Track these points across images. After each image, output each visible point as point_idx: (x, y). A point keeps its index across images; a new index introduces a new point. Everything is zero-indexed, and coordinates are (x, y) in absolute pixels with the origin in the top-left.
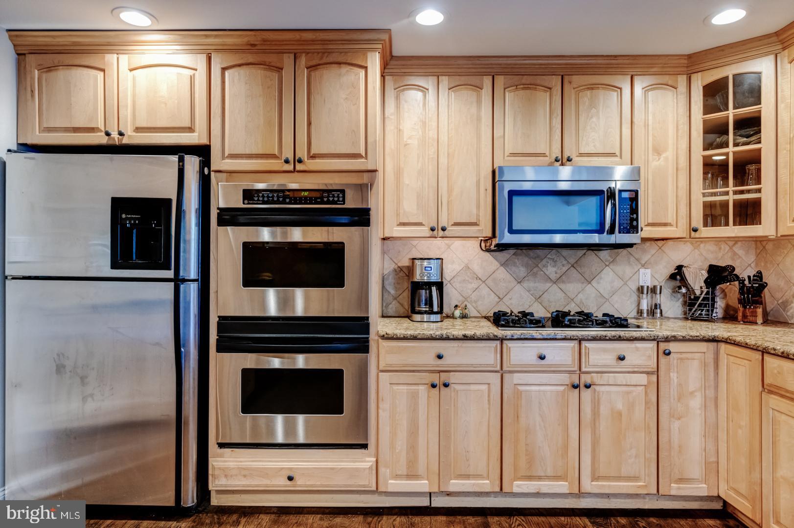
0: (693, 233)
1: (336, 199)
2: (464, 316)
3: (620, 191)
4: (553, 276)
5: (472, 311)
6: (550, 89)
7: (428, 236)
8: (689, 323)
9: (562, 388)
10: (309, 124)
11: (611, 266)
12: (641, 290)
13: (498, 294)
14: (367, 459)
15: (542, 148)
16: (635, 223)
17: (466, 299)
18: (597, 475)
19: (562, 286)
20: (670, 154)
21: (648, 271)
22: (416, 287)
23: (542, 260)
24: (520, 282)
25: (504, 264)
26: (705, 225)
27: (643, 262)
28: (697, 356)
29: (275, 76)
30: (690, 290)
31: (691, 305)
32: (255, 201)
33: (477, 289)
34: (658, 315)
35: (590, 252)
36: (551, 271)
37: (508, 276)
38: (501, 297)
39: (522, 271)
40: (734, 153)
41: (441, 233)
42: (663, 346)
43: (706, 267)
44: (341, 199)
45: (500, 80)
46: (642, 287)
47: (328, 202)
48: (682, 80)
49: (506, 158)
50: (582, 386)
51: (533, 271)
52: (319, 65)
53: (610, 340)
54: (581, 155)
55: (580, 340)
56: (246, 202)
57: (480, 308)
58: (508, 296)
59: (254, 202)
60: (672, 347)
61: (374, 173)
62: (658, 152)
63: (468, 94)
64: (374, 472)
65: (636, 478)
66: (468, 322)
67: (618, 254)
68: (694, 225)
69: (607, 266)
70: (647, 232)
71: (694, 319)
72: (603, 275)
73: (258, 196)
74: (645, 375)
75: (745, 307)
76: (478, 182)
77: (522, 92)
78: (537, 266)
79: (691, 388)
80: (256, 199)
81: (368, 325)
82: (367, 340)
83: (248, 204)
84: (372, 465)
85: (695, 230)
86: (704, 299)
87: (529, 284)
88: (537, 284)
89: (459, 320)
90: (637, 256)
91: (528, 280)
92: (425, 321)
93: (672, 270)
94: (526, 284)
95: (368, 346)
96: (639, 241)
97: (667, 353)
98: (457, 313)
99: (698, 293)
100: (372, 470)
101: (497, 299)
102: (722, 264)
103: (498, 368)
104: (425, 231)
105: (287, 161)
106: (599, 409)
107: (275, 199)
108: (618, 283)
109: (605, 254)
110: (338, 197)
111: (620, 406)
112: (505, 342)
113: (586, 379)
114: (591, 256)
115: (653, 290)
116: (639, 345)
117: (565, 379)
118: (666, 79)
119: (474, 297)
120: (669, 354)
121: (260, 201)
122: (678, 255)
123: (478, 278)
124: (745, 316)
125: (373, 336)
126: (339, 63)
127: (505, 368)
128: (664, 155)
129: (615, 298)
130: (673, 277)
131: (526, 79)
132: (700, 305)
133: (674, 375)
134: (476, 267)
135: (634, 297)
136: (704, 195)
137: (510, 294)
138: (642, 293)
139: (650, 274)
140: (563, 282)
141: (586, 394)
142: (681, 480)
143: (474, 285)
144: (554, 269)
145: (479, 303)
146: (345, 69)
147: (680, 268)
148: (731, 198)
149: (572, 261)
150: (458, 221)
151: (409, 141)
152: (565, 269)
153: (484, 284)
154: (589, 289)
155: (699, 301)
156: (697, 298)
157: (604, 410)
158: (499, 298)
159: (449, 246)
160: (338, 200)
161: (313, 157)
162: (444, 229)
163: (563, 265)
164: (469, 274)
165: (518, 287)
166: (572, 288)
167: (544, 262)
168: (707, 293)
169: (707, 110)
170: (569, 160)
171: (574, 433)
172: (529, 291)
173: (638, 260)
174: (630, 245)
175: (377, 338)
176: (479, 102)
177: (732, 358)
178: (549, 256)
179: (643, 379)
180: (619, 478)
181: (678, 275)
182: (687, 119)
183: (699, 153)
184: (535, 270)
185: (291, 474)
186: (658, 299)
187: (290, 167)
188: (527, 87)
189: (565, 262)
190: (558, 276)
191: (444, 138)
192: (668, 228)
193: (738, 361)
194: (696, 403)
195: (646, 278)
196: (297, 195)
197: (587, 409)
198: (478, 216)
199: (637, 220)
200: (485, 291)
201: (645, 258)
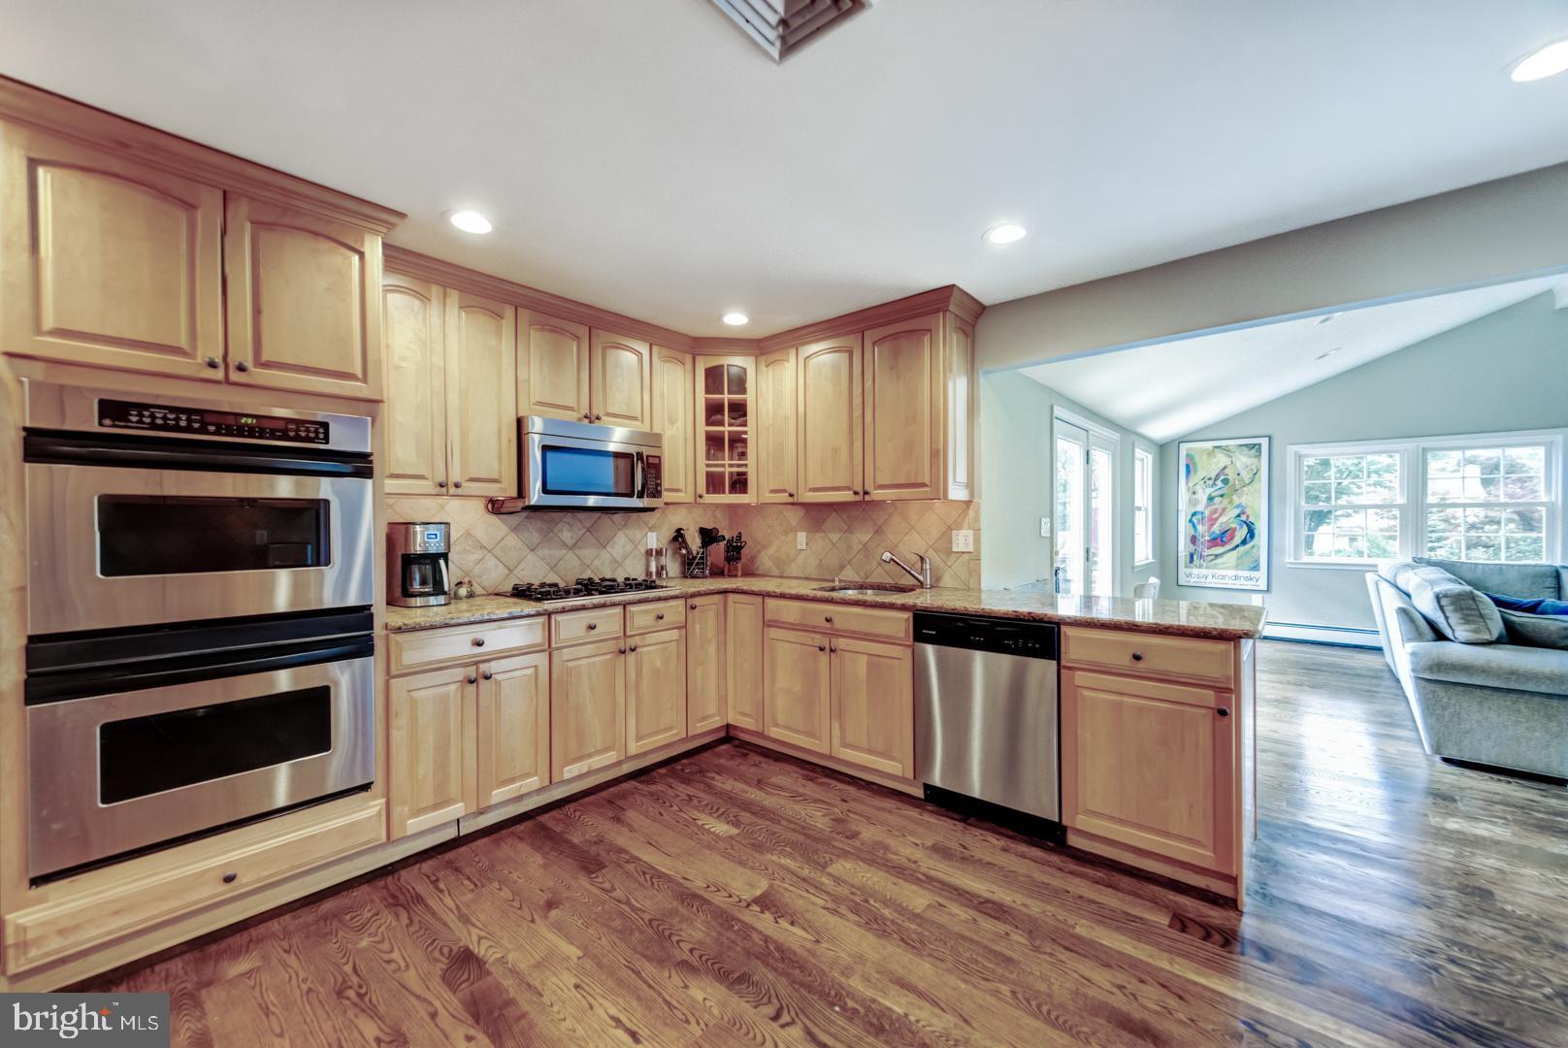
0: (698, 499)
1: (312, 435)
2: (471, 595)
3: (648, 456)
4: (570, 542)
5: (477, 589)
6: (578, 338)
7: (434, 493)
8: (690, 581)
9: (609, 657)
10: (257, 312)
11: (624, 530)
12: (649, 553)
13: (507, 564)
14: (372, 804)
15: (571, 402)
16: (659, 488)
17: (467, 574)
18: (640, 735)
19: (578, 552)
20: (680, 424)
21: (654, 534)
22: (409, 560)
23: (557, 524)
24: (532, 550)
25: (515, 530)
26: (708, 492)
27: (650, 525)
28: (713, 607)
29: (182, 217)
30: (689, 552)
31: (690, 564)
32: (132, 422)
33: (481, 560)
34: (664, 576)
35: (604, 515)
36: (567, 535)
37: (519, 544)
38: (511, 568)
39: (535, 537)
40: (729, 432)
41: (453, 490)
42: (691, 601)
43: (697, 528)
44: (321, 436)
45: (524, 314)
46: (652, 550)
47: (297, 438)
48: (688, 358)
49: (532, 406)
50: (628, 649)
51: (547, 536)
52: (276, 224)
53: (652, 601)
54: (609, 415)
55: (625, 605)
56: (107, 422)
57: (486, 584)
58: (520, 567)
59: (130, 424)
60: (697, 601)
61: (375, 405)
62: (672, 422)
63: (483, 321)
64: (384, 818)
65: (670, 728)
66: (477, 601)
67: (629, 518)
68: (699, 492)
69: (620, 529)
70: (667, 496)
71: (694, 577)
72: (616, 539)
73: (141, 415)
74: (676, 630)
75: (729, 563)
76: (499, 431)
77: (548, 334)
78: (552, 531)
79: (709, 636)
80: (134, 419)
81: (371, 616)
82: (370, 638)
83: (114, 426)
84: (380, 810)
85: (701, 497)
86: (700, 558)
87: (545, 552)
88: (552, 552)
89: (465, 600)
90: (646, 520)
91: (542, 547)
92: (418, 605)
93: (672, 534)
94: (539, 553)
95: (373, 645)
96: (662, 505)
97: (693, 608)
98: (463, 591)
99: (695, 553)
100: (380, 815)
101: (507, 571)
102: (709, 526)
103: (546, 646)
104: (427, 486)
105: (212, 365)
106: (641, 670)
107: (183, 424)
108: (629, 547)
109: (617, 517)
110: (316, 432)
111: (658, 663)
112: (553, 616)
113: (631, 642)
114: (605, 518)
115: (659, 553)
116: (672, 603)
117: (612, 646)
118: (677, 354)
119: (477, 570)
120: (695, 607)
121: (144, 423)
122: (679, 519)
123: (482, 547)
124: (729, 570)
125: (378, 631)
126: (316, 234)
127: (553, 645)
128: (676, 425)
129: (627, 562)
130: (675, 539)
131: (554, 321)
132: (698, 564)
133: (697, 627)
134: (480, 533)
135: (643, 560)
136: (708, 466)
137: (523, 564)
138: (651, 555)
139: (655, 538)
140: (580, 548)
141: (631, 657)
142: (704, 719)
143: (478, 555)
144: (569, 534)
145: (485, 577)
146: (325, 245)
147: (679, 531)
148: (728, 470)
149: (588, 525)
150: (475, 476)
151: (403, 364)
152: (581, 533)
153: (490, 554)
154: (604, 555)
155: (697, 560)
156: (696, 557)
157: (646, 671)
158: (509, 569)
159: (442, 507)
160: (317, 437)
161: (268, 365)
162: (457, 486)
163: (579, 530)
164: (470, 543)
165: (531, 557)
166: (587, 553)
167: (560, 525)
168: (703, 553)
169: (708, 391)
170: (598, 418)
171: (621, 699)
172: (543, 560)
173: (646, 523)
174: (652, 510)
175: (384, 632)
176: (499, 334)
177: (738, 605)
178: (564, 520)
179: (674, 634)
180: (657, 733)
181: (679, 537)
182: (691, 395)
183: (702, 429)
184: (551, 535)
185: (230, 872)
186: (663, 560)
187: (219, 375)
188: (554, 330)
189: (580, 526)
190: (574, 541)
191: (454, 368)
192: (680, 494)
193: (743, 606)
194: (712, 649)
195: (653, 541)
196: (231, 421)
197: (632, 672)
198: (500, 471)
199: (660, 485)
200: (491, 562)
201: (652, 522)
